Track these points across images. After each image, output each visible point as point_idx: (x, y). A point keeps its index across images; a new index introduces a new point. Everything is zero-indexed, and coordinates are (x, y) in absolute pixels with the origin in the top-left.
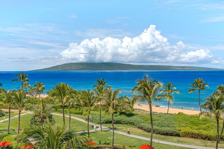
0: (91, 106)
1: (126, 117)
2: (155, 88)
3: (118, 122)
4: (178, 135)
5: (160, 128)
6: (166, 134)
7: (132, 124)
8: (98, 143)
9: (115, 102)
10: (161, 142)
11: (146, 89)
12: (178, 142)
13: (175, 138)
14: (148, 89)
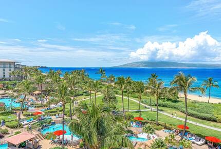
0: (142, 92)
1: (172, 103)
2: (189, 81)
3: (165, 106)
4: (215, 121)
5: (199, 114)
6: (205, 119)
7: (176, 108)
8: (146, 118)
9: (159, 91)
10: (198, 124)
11: (181, 82)
12: (215, 126)
13: (213, 123)
14: (183, 82)
